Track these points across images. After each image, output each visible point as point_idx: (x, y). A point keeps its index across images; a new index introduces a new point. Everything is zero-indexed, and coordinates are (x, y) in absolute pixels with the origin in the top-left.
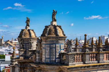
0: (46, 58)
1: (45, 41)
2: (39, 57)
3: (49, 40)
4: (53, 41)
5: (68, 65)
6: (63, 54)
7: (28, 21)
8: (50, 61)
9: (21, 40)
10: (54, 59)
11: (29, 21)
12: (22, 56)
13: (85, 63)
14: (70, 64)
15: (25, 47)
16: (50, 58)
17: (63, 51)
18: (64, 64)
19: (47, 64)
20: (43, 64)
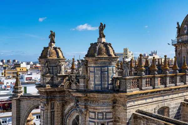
0: (95, 85)
1: (95, 64)
2: (84, 83)
3: (100, 61)
4: (105, 63)
5: (126, 92)
6: (117, 78)
7: (52, 36)
8: (101, 89)
9: (47, 62)
10: (106, 86)
11: (54, 36)
12: (48, 83)
13: (141, 89)
14: (128, 90)
15: (51, 71)
16: (101, 85)
17: (116, 76)
18: (118, 91)
19: (98, 92)
20: (92, 92)
